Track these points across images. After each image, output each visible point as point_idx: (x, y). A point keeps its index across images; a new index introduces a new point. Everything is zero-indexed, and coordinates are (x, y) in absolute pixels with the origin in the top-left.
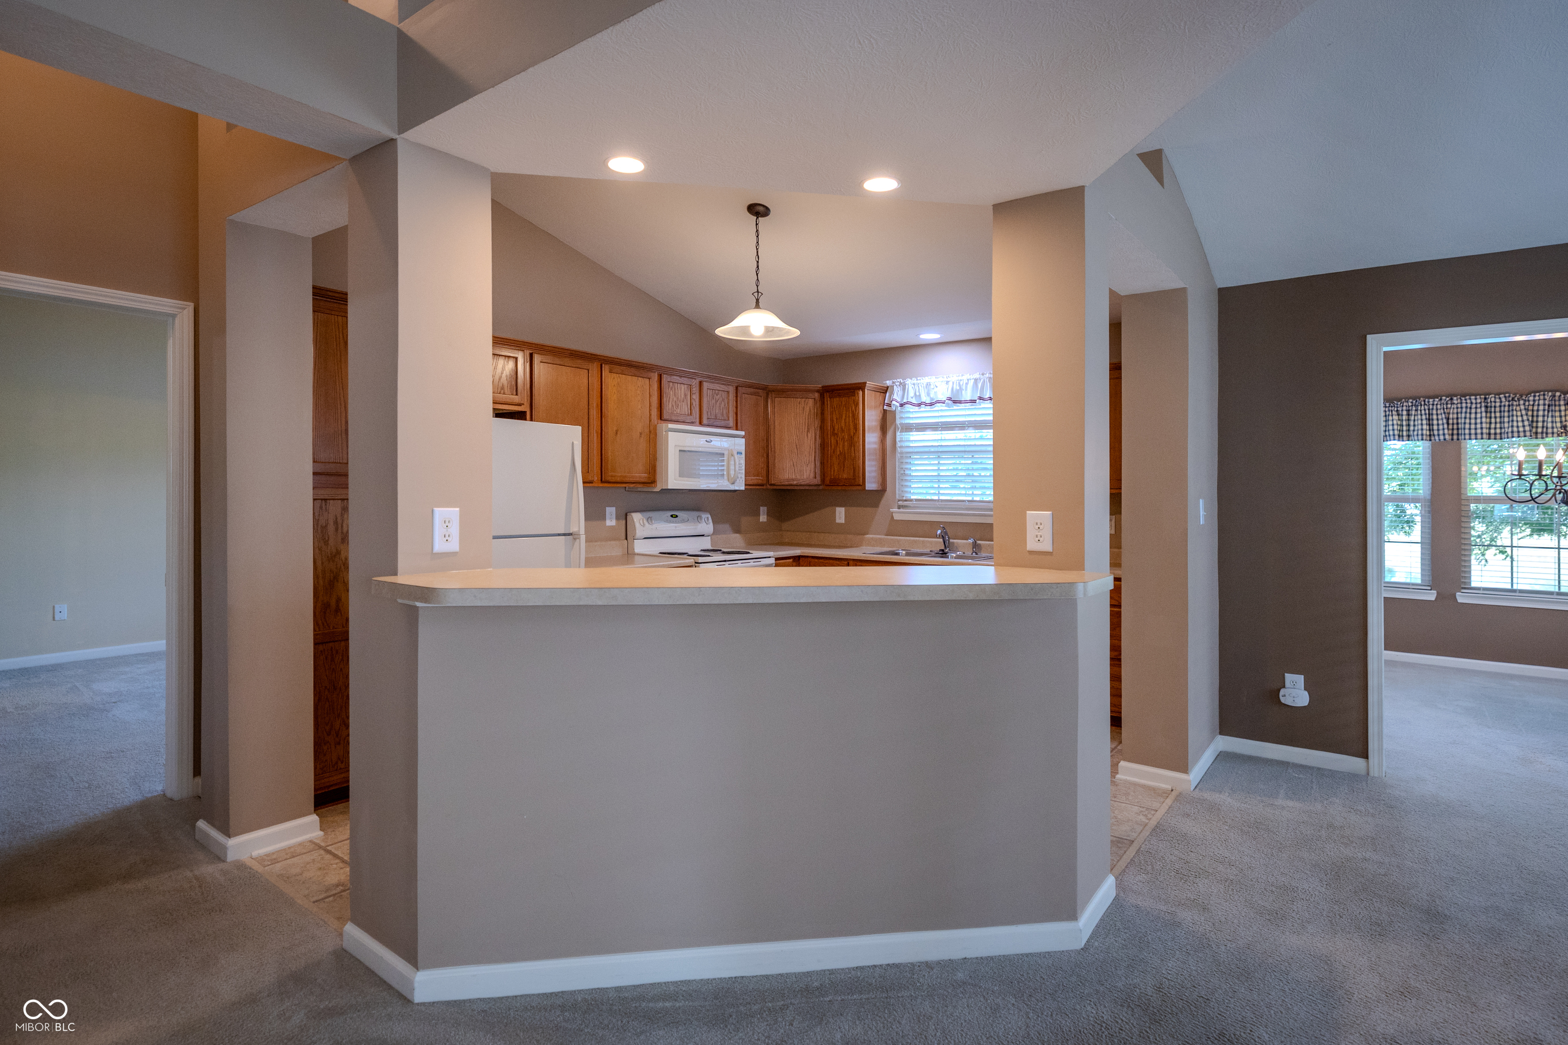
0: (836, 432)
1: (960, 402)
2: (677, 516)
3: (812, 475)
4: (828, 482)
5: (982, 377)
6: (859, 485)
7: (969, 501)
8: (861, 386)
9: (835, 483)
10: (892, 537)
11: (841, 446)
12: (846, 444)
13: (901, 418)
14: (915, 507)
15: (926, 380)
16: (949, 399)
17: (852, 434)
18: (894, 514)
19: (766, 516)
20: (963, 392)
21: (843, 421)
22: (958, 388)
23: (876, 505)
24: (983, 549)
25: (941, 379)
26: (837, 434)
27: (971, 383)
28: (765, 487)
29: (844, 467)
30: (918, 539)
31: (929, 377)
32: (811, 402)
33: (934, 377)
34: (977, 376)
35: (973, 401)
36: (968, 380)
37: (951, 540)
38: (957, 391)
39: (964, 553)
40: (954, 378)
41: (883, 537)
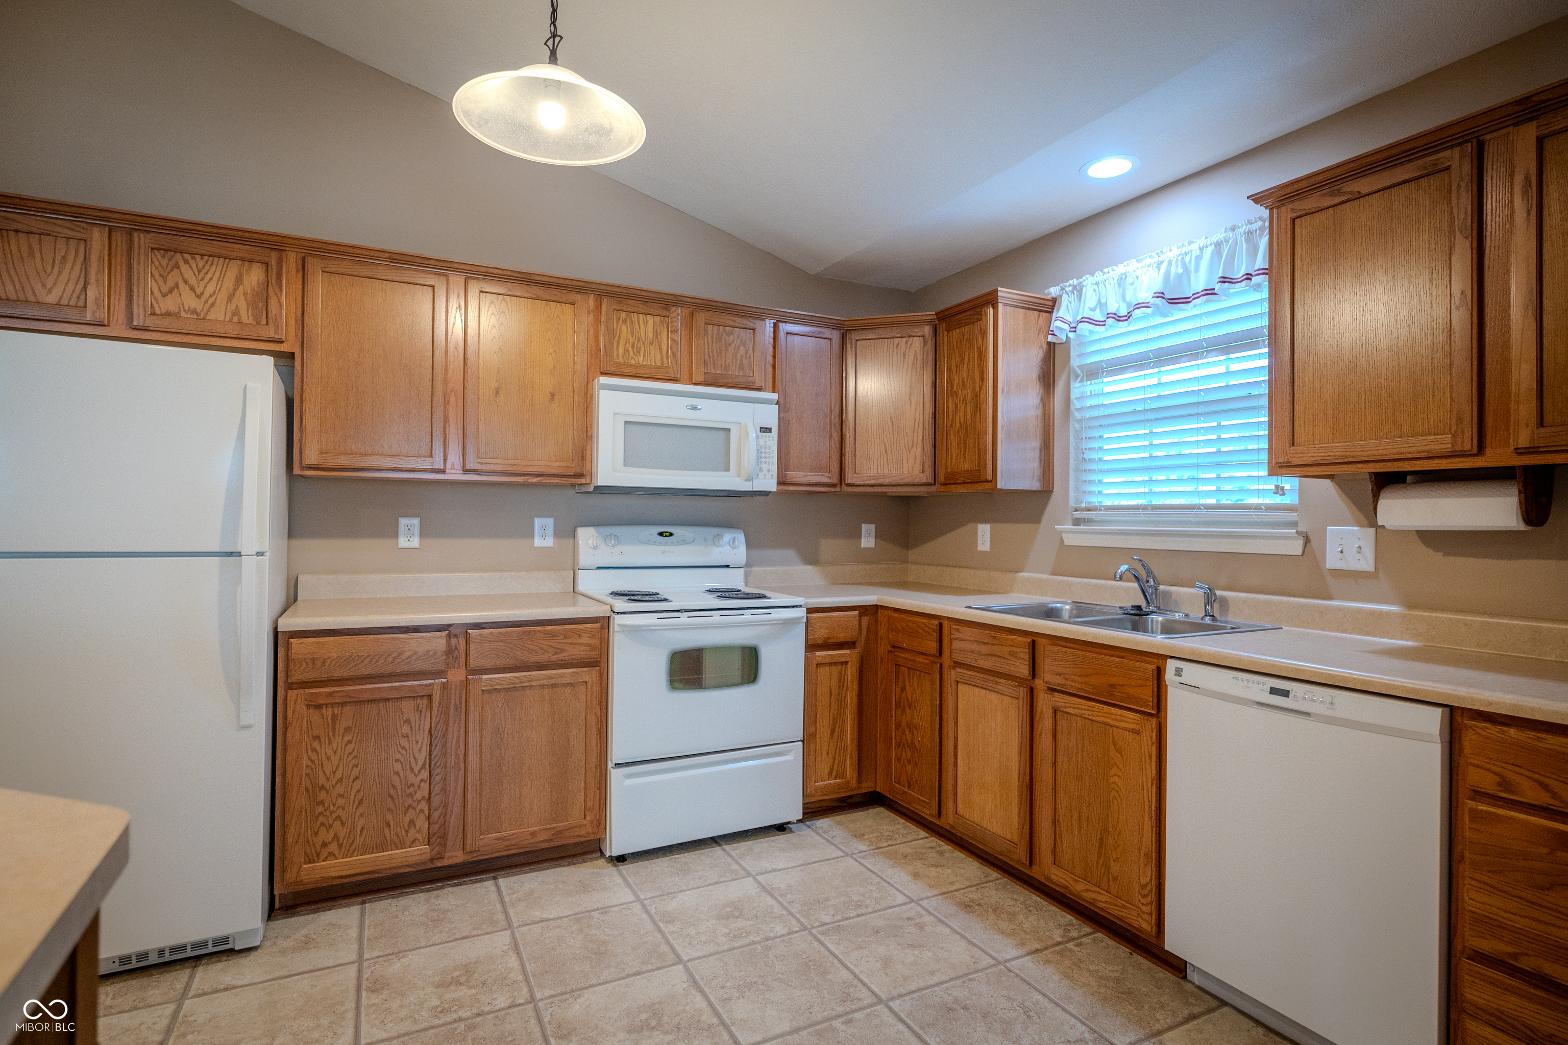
0: (955, 389)
1: (1186, 300)
2: (671, 534)
3: (918, 467)
4: (941, 478)
5: (1231, 234)
6: (987, 481)
7: (1208, 507)
8: (991, 300)
9: (952, 480)
10: (1060, 578)
11: (962, 414)
12: (969, 408)
13: (1082, 355)
14: (1101, 522)
15: (1120, 269)
16: (1160, 295)
17: (977, 389)
18: (1064, 535)
19: (872, 540)
20: (1192, 276)
21: (965, 367)
22: (1180, 271)
23: (1036, 518)
24: (1231, 609)
25: (1148, 261)
26: (956, 393)
27: (1208, 252)
28: (838, 489)
29: (965, 450)
30: (1103, 582)
31: (1125, 263)
32: (917, 343)
33: (1134, 261)
34: (1220, 236)
35: (1210, 292)
36: (1201, 249)
37: (1162, 587)
38: (1179, 277)
39: (1187, 615)
40: (1172, 253)
41: (1045, 576)
